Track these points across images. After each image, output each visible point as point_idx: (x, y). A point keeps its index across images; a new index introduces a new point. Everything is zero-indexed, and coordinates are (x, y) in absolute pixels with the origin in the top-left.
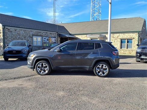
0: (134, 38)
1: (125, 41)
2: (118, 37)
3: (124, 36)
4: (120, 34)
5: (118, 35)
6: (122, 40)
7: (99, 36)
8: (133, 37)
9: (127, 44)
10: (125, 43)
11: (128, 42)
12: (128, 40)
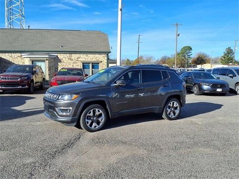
0: (101, 62)
1: (89, 65)
2: (79, 59)
3: (87, 57)
4: (82, 55)
5: (77, 55)
6: (85, 64)
7: (48, 56)
8: (100, 60)
9: (92, 70)
10: (89, 69)
11: (93, 67)
12: (93, 64)
